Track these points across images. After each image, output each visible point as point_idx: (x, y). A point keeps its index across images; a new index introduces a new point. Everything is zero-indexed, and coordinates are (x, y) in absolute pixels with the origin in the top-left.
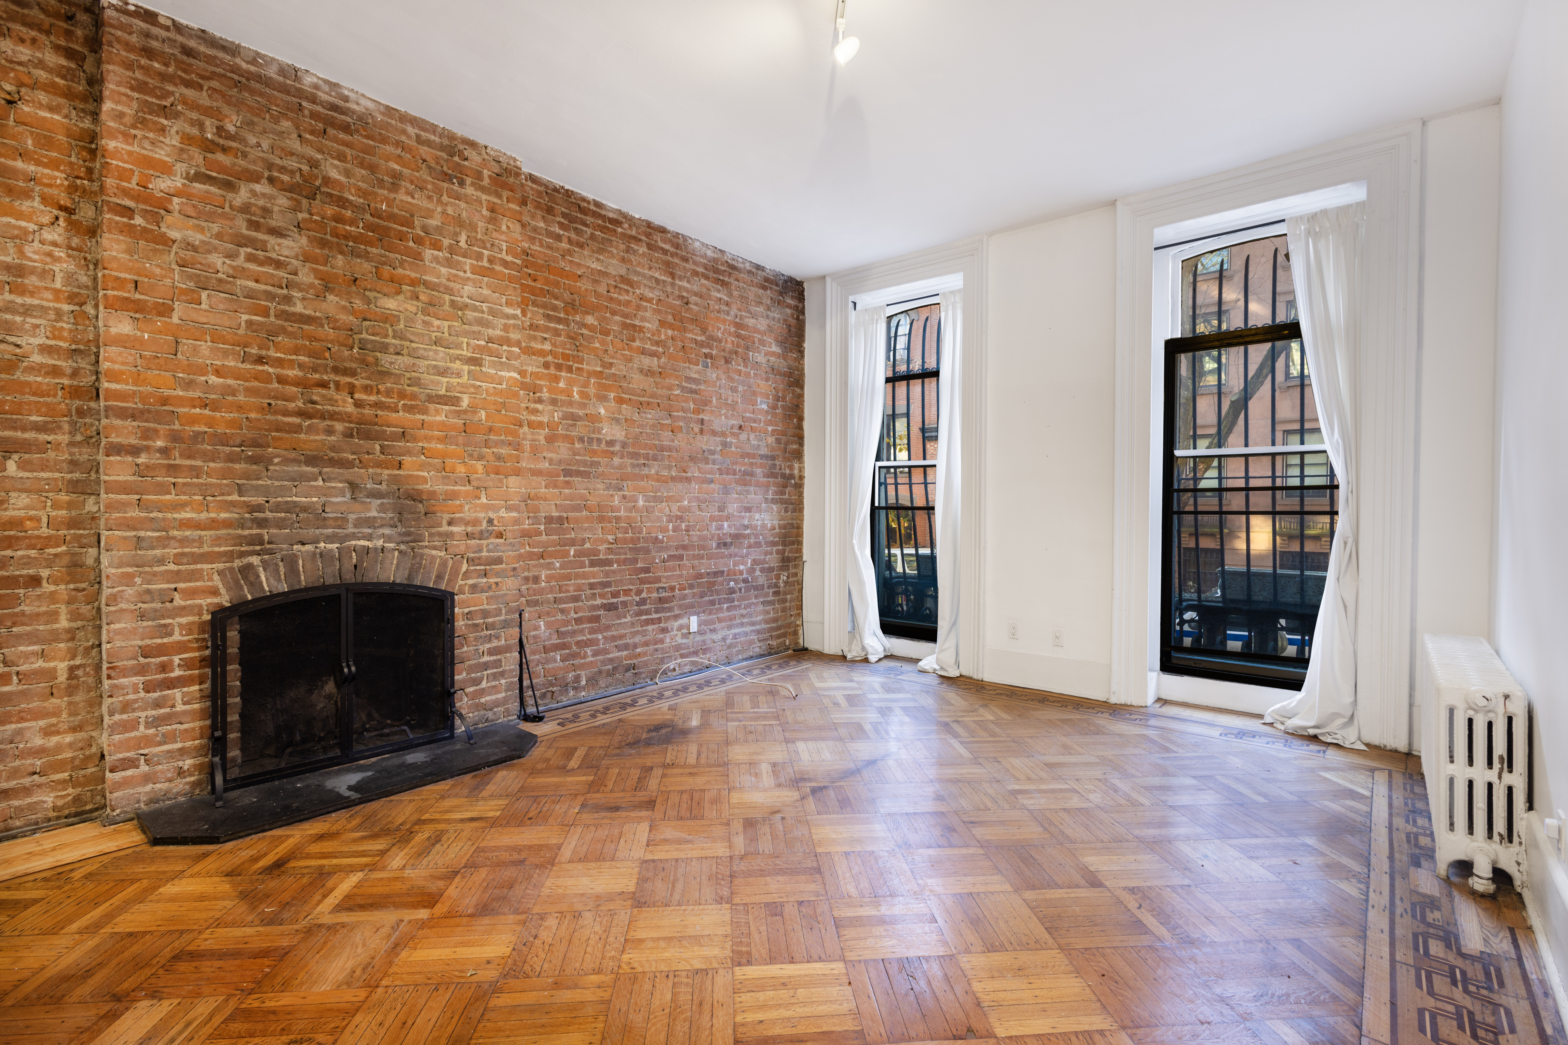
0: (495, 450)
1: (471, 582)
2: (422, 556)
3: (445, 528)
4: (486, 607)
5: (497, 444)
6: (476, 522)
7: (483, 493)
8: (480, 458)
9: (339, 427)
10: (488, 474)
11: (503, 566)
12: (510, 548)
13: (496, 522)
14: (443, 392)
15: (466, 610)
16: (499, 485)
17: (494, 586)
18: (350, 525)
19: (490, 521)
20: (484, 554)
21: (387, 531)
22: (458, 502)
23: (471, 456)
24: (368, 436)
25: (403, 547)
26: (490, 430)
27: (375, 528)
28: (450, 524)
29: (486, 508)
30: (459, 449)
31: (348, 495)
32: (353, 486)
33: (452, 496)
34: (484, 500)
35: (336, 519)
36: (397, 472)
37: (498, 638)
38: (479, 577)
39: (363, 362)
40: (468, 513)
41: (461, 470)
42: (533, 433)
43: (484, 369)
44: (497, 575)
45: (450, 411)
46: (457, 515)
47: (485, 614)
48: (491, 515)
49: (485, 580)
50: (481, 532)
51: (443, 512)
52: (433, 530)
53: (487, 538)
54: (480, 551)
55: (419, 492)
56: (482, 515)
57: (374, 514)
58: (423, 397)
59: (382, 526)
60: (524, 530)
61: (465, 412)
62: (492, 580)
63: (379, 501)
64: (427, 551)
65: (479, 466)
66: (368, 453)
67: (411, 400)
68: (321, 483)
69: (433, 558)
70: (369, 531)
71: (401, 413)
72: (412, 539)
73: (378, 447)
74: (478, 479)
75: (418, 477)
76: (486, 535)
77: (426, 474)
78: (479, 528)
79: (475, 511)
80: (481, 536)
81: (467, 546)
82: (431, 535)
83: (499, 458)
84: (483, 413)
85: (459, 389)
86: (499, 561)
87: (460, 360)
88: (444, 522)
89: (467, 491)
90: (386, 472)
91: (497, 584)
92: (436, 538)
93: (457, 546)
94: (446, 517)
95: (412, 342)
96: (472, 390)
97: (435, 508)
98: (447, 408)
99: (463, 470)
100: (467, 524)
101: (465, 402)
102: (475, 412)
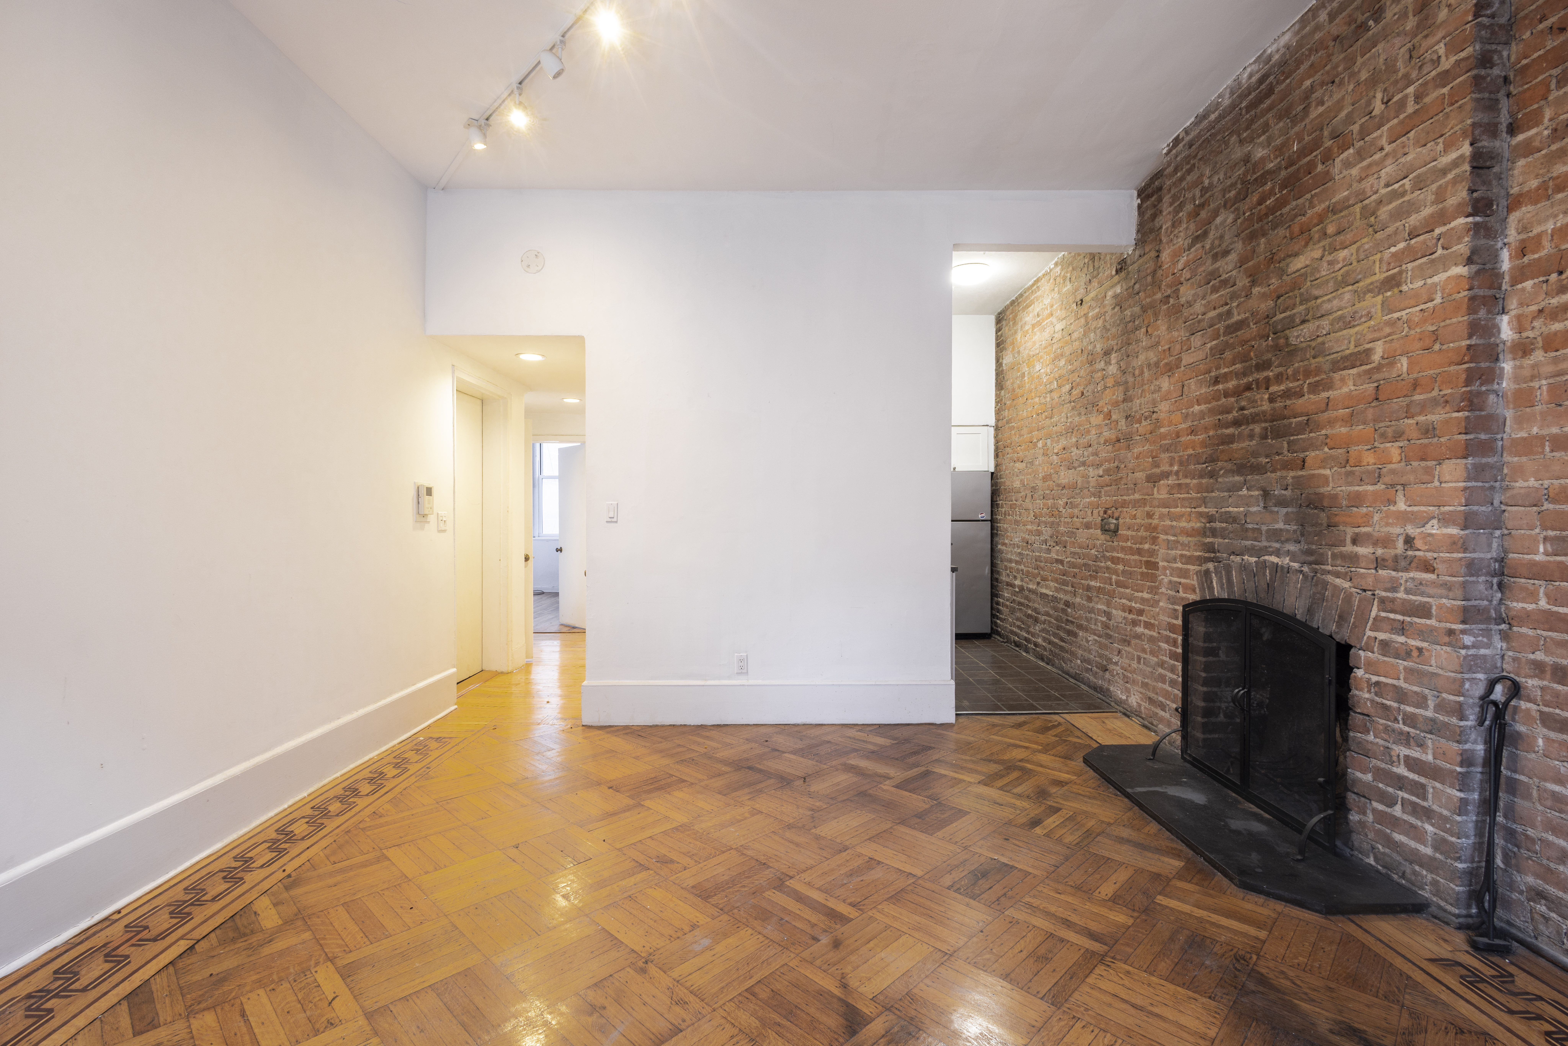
0: (1421, 418)
1: (1382, 636)
2: (1325, 584)
3: (1349, 548)
4: (1401, 683)
5: (1424, 408)
6: (1386, 542)
7: (1400, 494)
8: (1398, 436)
9: (1257, 428)
10: (1408, 461)
11: (1432, 622)
12: (1444, 592)
13: (1418, 543)
14: (1352, 349)
15: (1374, 679)
16: (1426, 478)
17: (1415, 653)
18: (1264, 538)
19: (1409, 541)
20: (1401, 595)
21: (1292, 547)
22: (1364, 510)
23: (1383, 435)
24: (1278, 434)
25: (1306, 569)
26: (1415, 385)
27: (1282, 542)
28: (1354, 542)
29: (1404, 518)
30: (1369, 429)
31: (1262, 505)
32: (1266, 494)
33: (1357, 500)
34: (1402, 506)
35: (1254, 529)
36: (1300, 473)
37: (1421, 745)
38: (1393, 630)
39: (1277, 348)
40: (1378, 526)
41: (1369, 458)
42: (1556, 361)
43: (1404, 288)
44: (1422, 634)
45: (1359, 375)
46: (1364, 530)
47: (1402, 696)
48: (1411, 530)
49: (1402, 639)
50: (1396, 559)
51: (1346, 524)
52: (1337, 550)
53: (1406, 570)
54: (1394, 589)
55: (1321, 497)
56: (1397, 530)
57: (1280, 525)
58: (1327, 367)
59: (1287, 540)
60: (1535, 564)
61: (1379, 368)
62: (1413, 643)
63: (1285, 510)
64: (1330, 578)
65: (1394, 450)
66: (1278, 454)
67: (1316, 375)
68: (1246, 492)
69: (1337, 589)
70: (1277, 545)
71: (1306, 397)
72: (1314, 559)
73: (1285, 445)
74: (1393, 472)
75: (1319, 475)
76: (1403, 563)
77: (1327, 472)
78: (1392, 552)
79: (1387, 524)
80: (1396, 564)
81: (1377, 580)
82: (1334, 556)
83: (1428, 431)
84: (1404, 361)
85: (1370, 336)
86: (1424, 611)
87: (1370, 291)
88: (1348, 540)
89: (1375, 493)
90: (1292, 474)
91: (1420, 650)
92: (1339, 562)
93: (1363, 576)
94: (1350, 532)
95: (1316, 298)
96: (1387, 330)
97: (1337, 519)
98: (1354, 371)
99: (1372, 460)
100: (1375, 543)
101: (1379, 351)
102: (1392, 364)
